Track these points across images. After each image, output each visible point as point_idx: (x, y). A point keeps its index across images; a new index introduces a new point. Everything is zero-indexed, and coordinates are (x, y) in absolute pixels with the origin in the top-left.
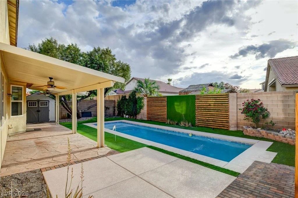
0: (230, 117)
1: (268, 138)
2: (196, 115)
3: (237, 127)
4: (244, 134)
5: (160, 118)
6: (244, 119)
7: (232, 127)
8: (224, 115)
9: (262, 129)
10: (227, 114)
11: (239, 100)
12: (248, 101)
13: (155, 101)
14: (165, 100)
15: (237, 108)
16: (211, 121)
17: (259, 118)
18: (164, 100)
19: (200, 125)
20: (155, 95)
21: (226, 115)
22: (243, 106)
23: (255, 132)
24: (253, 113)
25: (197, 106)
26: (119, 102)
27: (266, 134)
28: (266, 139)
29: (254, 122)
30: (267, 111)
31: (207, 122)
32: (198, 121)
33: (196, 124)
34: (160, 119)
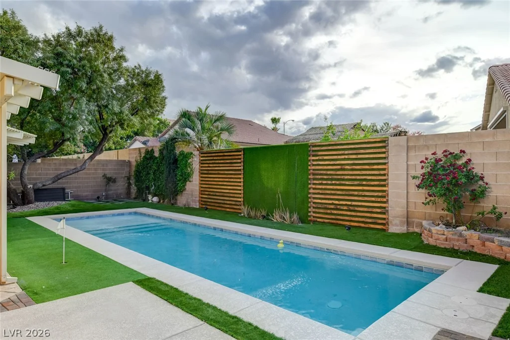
0: (391, 198)
1: (485, 253)
2: (310, 193)
3: (408, 223)
4: (423, 241)
5: (228, 202)
6: (423, 203)
7: (396, 225)
8: (376, 194)
9: (468, 229)
10: (384, 191)
11: (412, 154)
12: (434, 156)
13: (217, 162)
14: (240, 157)
15: (407, 174)
16: (345, 208)
17: (463, 200)
18: (237, 157)
19: (318, 220)
20: (219, 146)
21: (380, 194)
22: (422, 167)
23: (450, 236)
24: (446, 186)
25: (311, 171)
26: (138, 166)
27: (479, 242)
28: (479, 254)
29: (449, 210)
30: (483, 180)
31: (335, 212)
32: (314, 210)
33: (310, 216)
34: (228, 206)
